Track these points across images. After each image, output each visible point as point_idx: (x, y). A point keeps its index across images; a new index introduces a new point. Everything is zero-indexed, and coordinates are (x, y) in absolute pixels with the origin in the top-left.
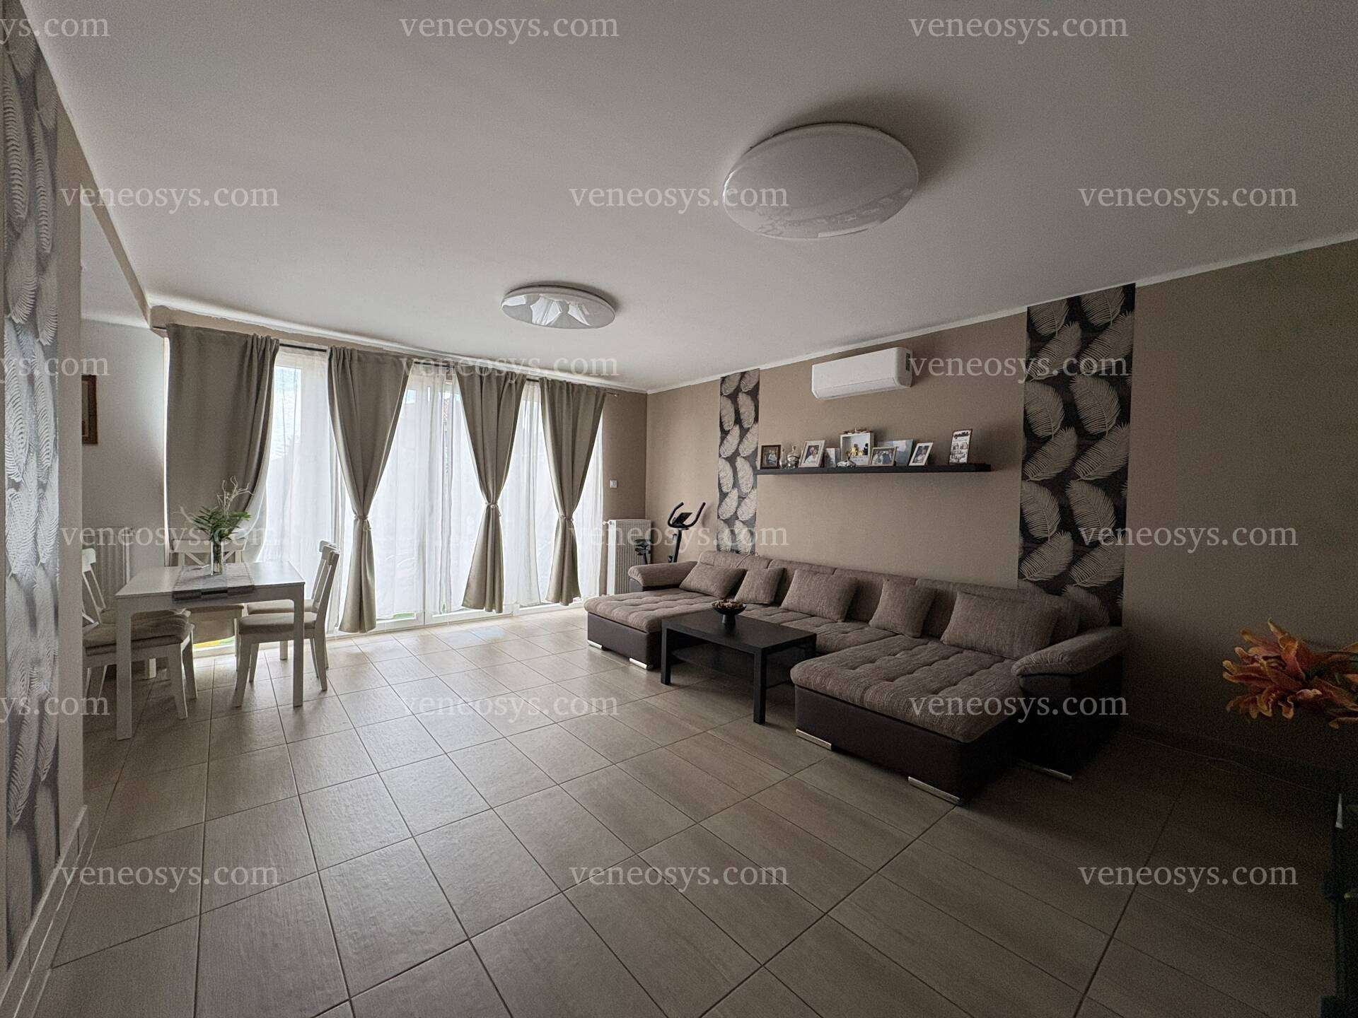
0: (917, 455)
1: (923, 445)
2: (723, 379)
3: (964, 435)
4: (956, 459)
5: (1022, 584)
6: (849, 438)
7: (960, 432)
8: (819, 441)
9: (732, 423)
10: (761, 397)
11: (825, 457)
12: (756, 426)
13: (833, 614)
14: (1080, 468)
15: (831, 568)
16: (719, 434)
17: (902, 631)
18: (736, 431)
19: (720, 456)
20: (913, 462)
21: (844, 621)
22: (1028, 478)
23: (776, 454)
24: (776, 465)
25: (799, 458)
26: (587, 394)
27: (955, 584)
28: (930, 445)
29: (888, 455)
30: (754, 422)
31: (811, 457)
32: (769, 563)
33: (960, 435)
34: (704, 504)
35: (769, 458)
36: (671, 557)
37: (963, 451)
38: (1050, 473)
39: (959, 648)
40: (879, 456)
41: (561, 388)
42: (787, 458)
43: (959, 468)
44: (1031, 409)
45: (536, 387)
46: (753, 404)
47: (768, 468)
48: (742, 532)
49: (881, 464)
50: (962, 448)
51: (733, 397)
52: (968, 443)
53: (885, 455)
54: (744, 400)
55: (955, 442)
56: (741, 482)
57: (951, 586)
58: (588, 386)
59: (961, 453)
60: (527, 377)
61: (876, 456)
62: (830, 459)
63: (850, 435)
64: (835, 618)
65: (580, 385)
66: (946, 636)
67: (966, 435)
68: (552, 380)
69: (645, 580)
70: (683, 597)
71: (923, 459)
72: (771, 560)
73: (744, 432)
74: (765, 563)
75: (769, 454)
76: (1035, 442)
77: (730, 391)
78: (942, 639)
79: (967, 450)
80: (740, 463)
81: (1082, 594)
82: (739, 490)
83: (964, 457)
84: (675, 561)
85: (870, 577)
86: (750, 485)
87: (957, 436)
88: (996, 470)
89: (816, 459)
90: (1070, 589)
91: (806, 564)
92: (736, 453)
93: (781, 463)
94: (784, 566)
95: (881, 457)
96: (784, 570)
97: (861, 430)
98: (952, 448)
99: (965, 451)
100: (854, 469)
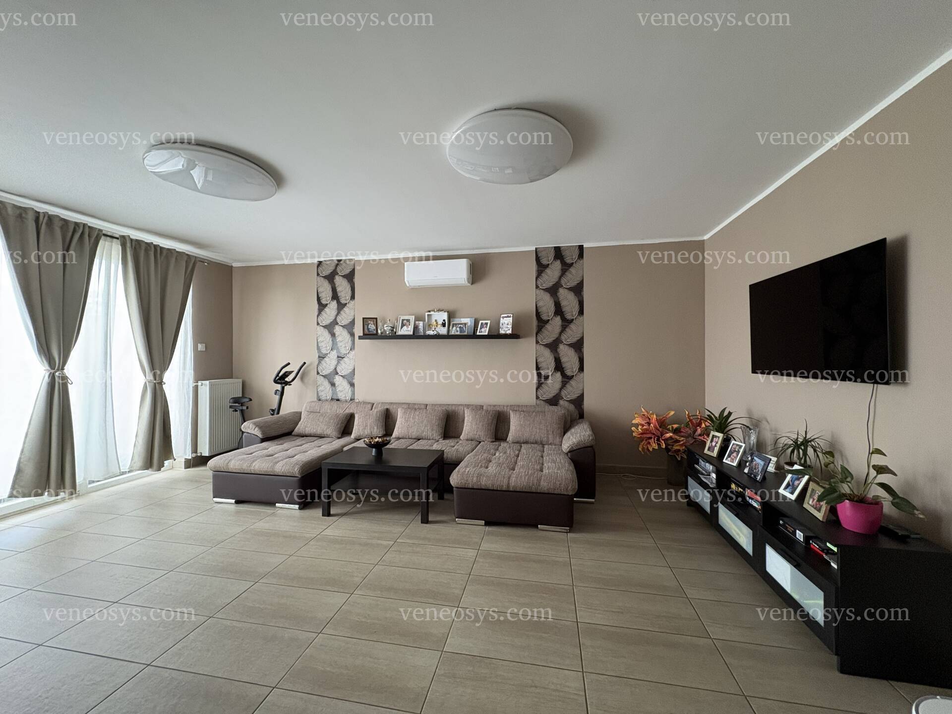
0: (481, 328)
1: (484, 322)
2: (320, 263)
3: (508, 317)
4: (504, 331)
5: (538, 402)
6: (431, 315)
7: (506, 315)
8: (410, 316)
9: (329, 298)
10: (357, 280)
11: (416, 328)
12: (352, 302)
13: (436, 436)
14: (563, 338)
15: (424, 405)
16: (316, 306)
17: (484, 440)
18: (334, 305)
19: (318, 324)
20: (479, 332)
21: (444, 440)
22: (539, 342)
23: (374, 324)
24: (375, 332)
25: (393, 328)
26: (176, 259)
27: (507, 406)
28: (489, 322)
29: (463, 327)
30: (351, 299)
31: (405, 327)
32: (372, 407)
33: (505, 317)
34: (305, 363)
35: (369, 327)
36: (273, 410)
37: (508, 326)
38: (549, 340)
39: (519, 443)
40: (457, 328)
41: (147, 251)
42: (384, 327)
43: (506, 336)
44: (539, 304)
45: (113, 244)
46: (349, 286)
47: (368, 335)
48: (341, 384)
49: (458, 333)
50: (508, 324)
51: (330, 278)
52: (511, 322)
53: (460, 327)
54: (339, 281)
55: (502, 321)
56: (339, 344)
57: (505, 408)
58: (177, 252)
59: (507, 328)
60: (104, 232)
61: (454, 328)
62: (419, 329)
63: (432, 313)
64: (437, 438)
65: (168, 249)
66: (510, 438)
67: (510, 317)
68: (137, 240)
69: (263, 433)
70: (304, 442)
71: (485, 331)
72: (374, 404)
73: (341, 306)
74: (369, 406)
75: (369, 324)
76: (542, 323)
77: (327, 272)
78: (508, 440)
79: (511, 326)
80: (338, 330)
81: (566, 404)
82: (338, 351)
83: (509, 330)
84: (278, 413)
85: (454, 408)
86: (349, 347)
87: (503, 317)
88: (522, 338)
89: (409, 329)
90: (561, 402)
91: (405, 403)
92: (335, 323)
93: (379, 332)
94: (388, 407)
95: (458, 329)
96: (387, 410)
97: (439, 310)
98: (501, 324)
99: (510, 326)
100: (438, 337)
